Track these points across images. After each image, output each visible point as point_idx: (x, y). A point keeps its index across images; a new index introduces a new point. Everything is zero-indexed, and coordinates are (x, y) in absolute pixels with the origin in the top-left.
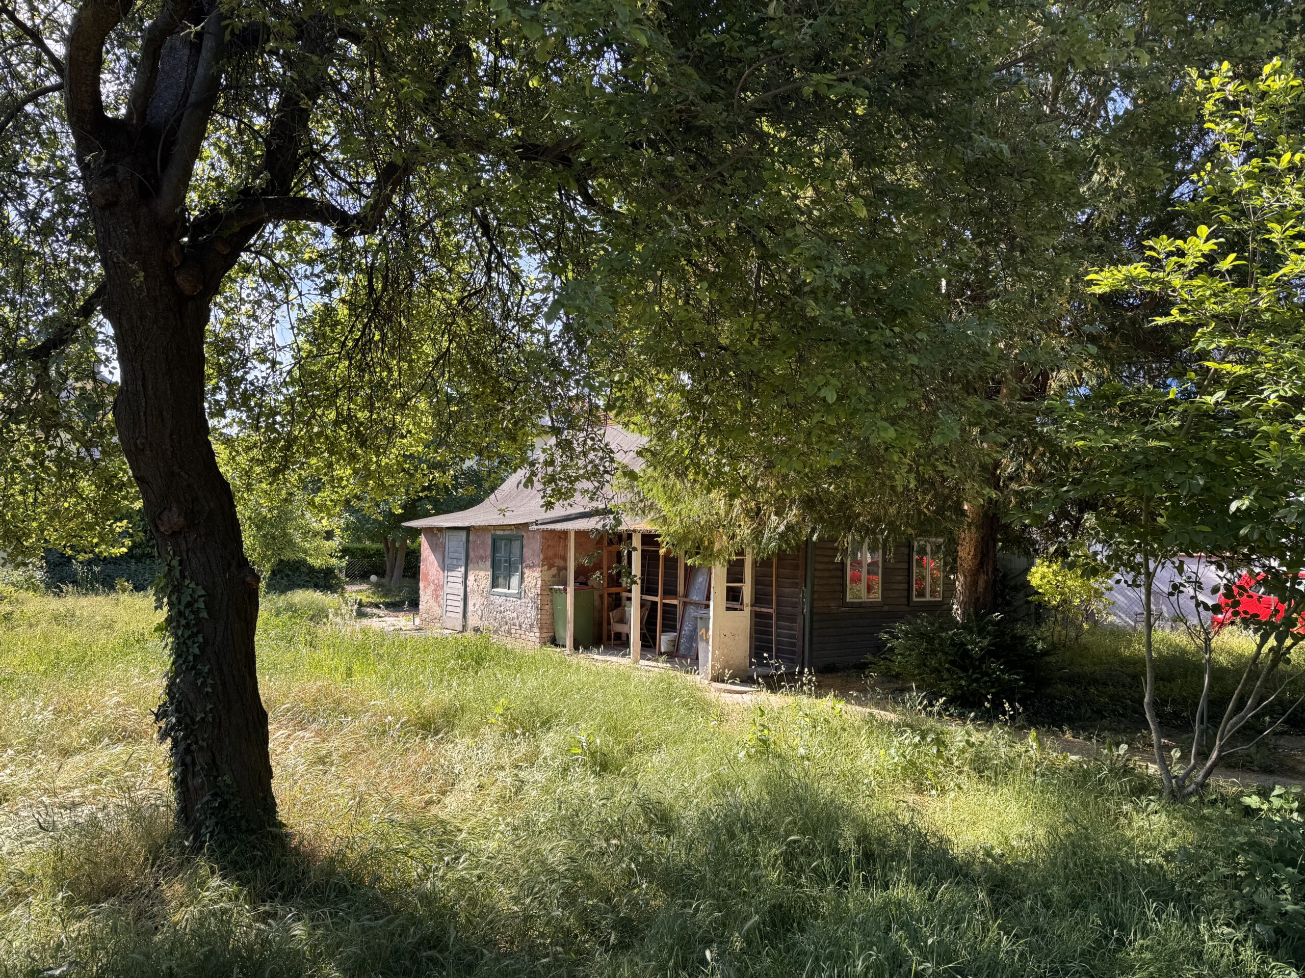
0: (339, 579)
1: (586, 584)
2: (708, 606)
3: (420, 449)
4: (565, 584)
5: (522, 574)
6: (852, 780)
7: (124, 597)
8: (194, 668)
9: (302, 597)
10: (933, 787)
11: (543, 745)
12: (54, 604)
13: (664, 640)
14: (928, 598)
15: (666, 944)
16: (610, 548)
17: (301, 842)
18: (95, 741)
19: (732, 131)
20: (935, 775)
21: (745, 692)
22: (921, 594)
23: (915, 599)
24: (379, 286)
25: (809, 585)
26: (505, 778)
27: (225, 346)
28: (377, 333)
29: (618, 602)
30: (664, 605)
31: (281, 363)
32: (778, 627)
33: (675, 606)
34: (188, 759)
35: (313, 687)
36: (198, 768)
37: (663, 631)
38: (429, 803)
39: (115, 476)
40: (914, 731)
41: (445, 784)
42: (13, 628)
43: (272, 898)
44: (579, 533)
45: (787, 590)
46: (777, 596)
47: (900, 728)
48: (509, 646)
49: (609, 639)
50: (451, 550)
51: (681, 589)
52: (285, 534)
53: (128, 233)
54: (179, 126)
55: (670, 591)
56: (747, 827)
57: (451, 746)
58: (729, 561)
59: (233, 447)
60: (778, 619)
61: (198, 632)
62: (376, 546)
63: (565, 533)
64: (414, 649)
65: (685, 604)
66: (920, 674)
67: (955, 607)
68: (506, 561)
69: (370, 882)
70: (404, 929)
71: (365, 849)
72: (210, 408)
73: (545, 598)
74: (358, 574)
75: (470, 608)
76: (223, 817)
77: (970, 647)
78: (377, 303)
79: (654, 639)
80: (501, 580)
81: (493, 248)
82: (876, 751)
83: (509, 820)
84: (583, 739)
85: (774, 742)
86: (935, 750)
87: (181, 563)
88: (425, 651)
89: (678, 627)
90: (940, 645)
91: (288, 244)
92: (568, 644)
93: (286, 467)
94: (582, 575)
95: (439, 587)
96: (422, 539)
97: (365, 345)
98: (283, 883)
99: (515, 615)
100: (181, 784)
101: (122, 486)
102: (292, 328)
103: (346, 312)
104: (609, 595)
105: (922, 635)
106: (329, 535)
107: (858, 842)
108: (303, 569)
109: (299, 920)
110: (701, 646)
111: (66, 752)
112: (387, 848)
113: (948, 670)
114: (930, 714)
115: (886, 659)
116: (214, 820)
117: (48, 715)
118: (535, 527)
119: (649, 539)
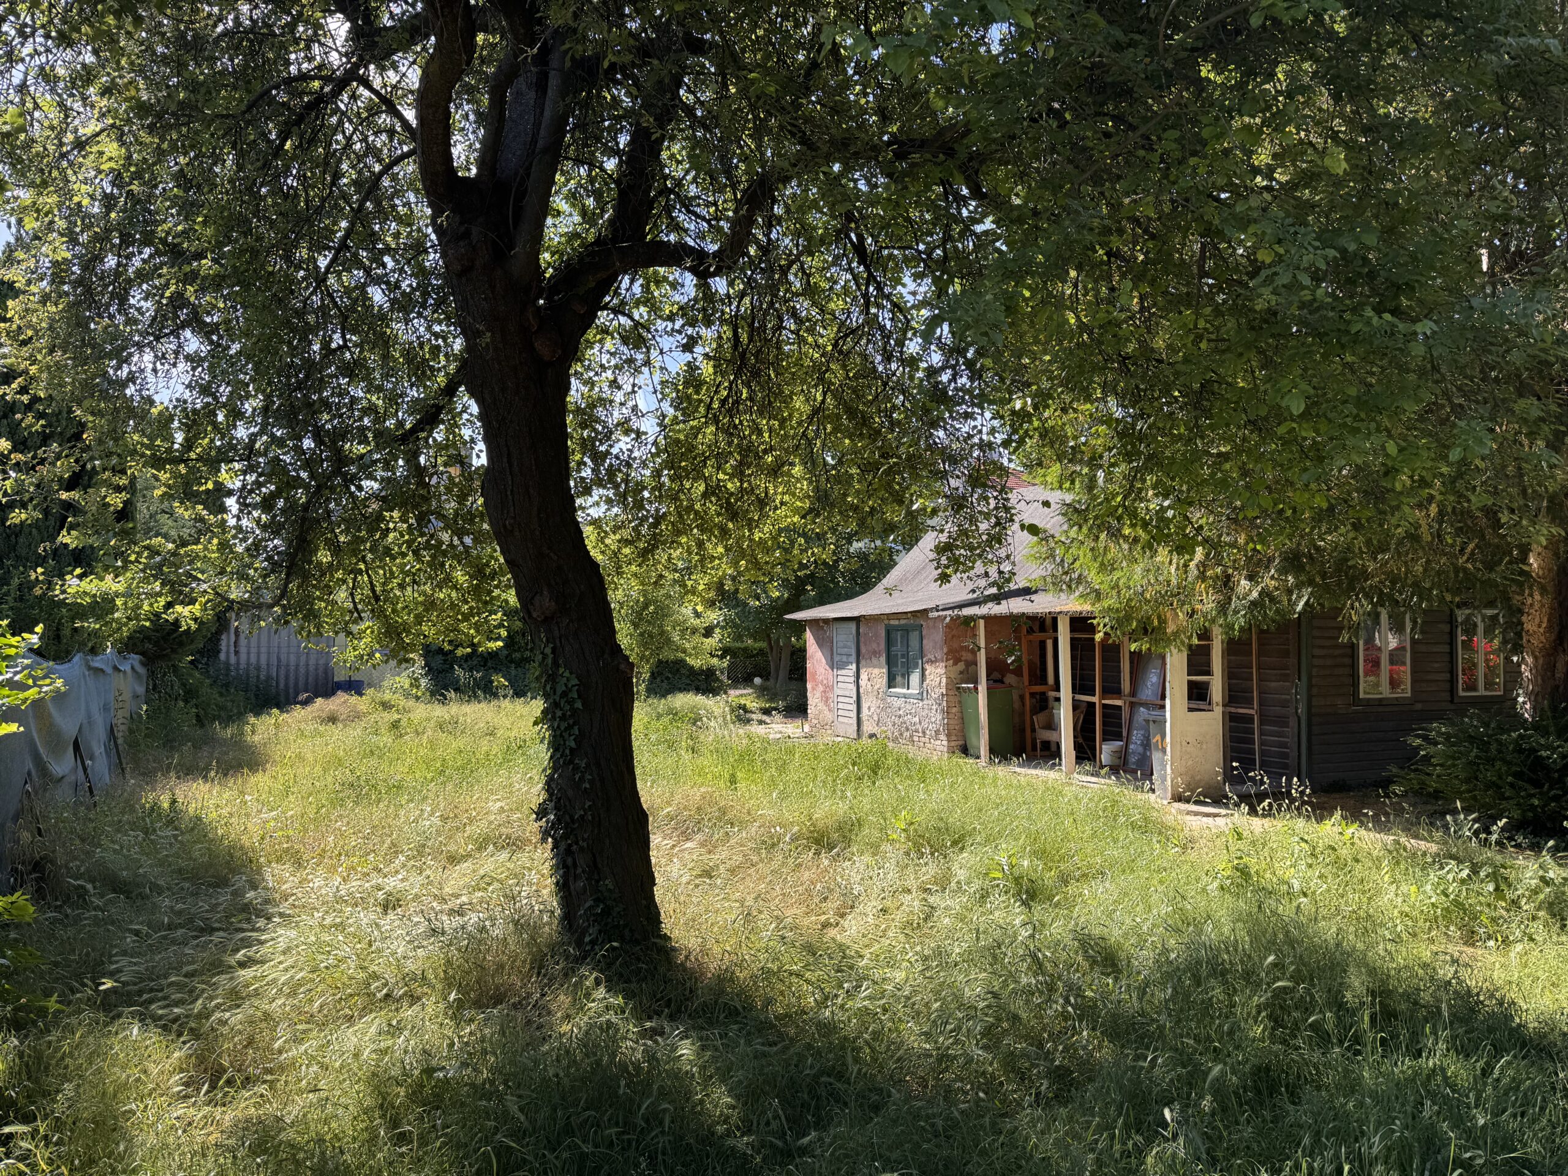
0: (721, 681)
1: (1001, 681)
2: (1163, 707)
3: (795, 520)
4: (975, 681)
5: (923, 670)
6: (1368, 924)
7: (506, 703)
8: (571, 762)
9: (683, 700)
10: (1489, 937)
11: (955, 867)
12: (439, 711)
13: (1106, 751)
14: (1482, 692)
15: (1114, 1100)
16: (1031, 637)
17: (687, 957)
18: (480, 848)
19: (1159, 82)
20: (1494, 920)
21: (1216, 815)
22: (1472, 687)
23: (1462, 693)
24: (744, 337)
25: (1304, 678)
26: (913, 903)
27: (587, 418)
28: (745, 391)
29: (1044, 704)
30: (1105, 706)
31: (646, 433)
32: (1262, 734)
33: (1119, 708)
34: (569, 861)
35: (696, 794)
36: (579, 870)
37: (1104, 740)
38: (826, 925)
39: (487, 565)
40: (1460, 861)
41: (844, 905)
42: (401, 736)
43: (659, 1014)
44: (989, 619)
45: (1273, 684)
46: (1260, 693)
47: (1439, 861)
48: (910, 756)
49: (1034, 748)
50: (840, 644)
51: (1126, 686)
52: (662, 633)
53: (485, 299)
54: (528, 175)
55: (1112, 688)
56: (1220, 972)
57: (847, 863)
58: (1190, 647)
59: (600, 527)
60: (1262, 723)
61: (574, 724)
62: (759, 645)
63: (972, 618)
64: (804, 755)
65: (1132, 705)
66: (1469, 791)
67: (1521, 699)
68: (903, 656)
69: (763, 1006)
70: (801, 1057)
71: (755, 968)
72: (576, 486)
73: (952, 699)
74: (740, 678)
75: (865, 712)
76: (606, 924)
77: (1544, 753)
78: (743, 355)
79: (1093, 749)
80: (899, 679)
81: (871, 278)
82: (1404, 888)
83: (918, 948)
84: (1004, 861)
85: (1257, 872)
86: (1491, 887)
87: (554, 651)
88: (815, 758)
89: (1125, 734)
90: (1499, 751)
91: (647, 300)
92: (982, 753)
93: (655, 547)
94: (997, 671)
95: (829, 688)
96: (809, 635)
97: (731, 406)
98: (670, 1000)
99: (916, 719)
100: (564, 888)
101: (494, 575)
102: (655, 392)
103: (711, 370)
104: (1032, 695)
105: (1471, 739)
106: (708, 632)
107: (1373, 993)
108: (683, 671)
109: (687, 1038)
110: (1156, 757)
111: (454, 859)
112: (780, 969)
113: (1512, 785)
114: (1486, 843)
115: (1416, 770)
116: (597, 927)
117: (436, 820)
118: (936, 614)
119: (1081, 624)
